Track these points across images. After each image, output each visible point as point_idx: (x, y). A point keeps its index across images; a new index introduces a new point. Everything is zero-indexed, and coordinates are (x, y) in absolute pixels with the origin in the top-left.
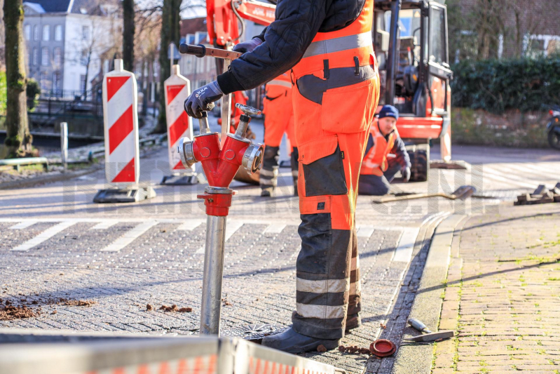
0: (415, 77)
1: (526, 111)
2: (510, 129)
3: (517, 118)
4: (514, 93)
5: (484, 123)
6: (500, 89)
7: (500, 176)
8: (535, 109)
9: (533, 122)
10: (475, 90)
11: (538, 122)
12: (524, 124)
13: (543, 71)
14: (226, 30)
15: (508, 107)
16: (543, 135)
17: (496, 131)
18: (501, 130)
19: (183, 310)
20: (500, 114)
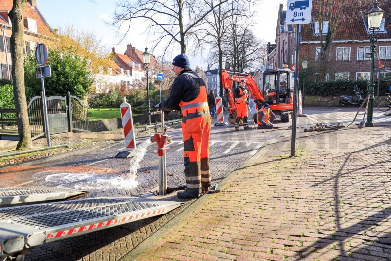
0: (286, 93)
1: (333, 96)
2: (328, 101)
3: (330, 98)
4: (329, 91)
5: (321, 100)
6: (325, 90)
7: (315, 119)
8: (336, 95)
9: (335, 99)
10: (318, 91)
11: (337, 99)
12: (332, 100)
13: (338, 84)
14: (228, 85)
15: (328, 95)
16: (337, 103)
17: (324, 102)
18: (326, 102)
19: (171, 175)
20: (325, 97)
